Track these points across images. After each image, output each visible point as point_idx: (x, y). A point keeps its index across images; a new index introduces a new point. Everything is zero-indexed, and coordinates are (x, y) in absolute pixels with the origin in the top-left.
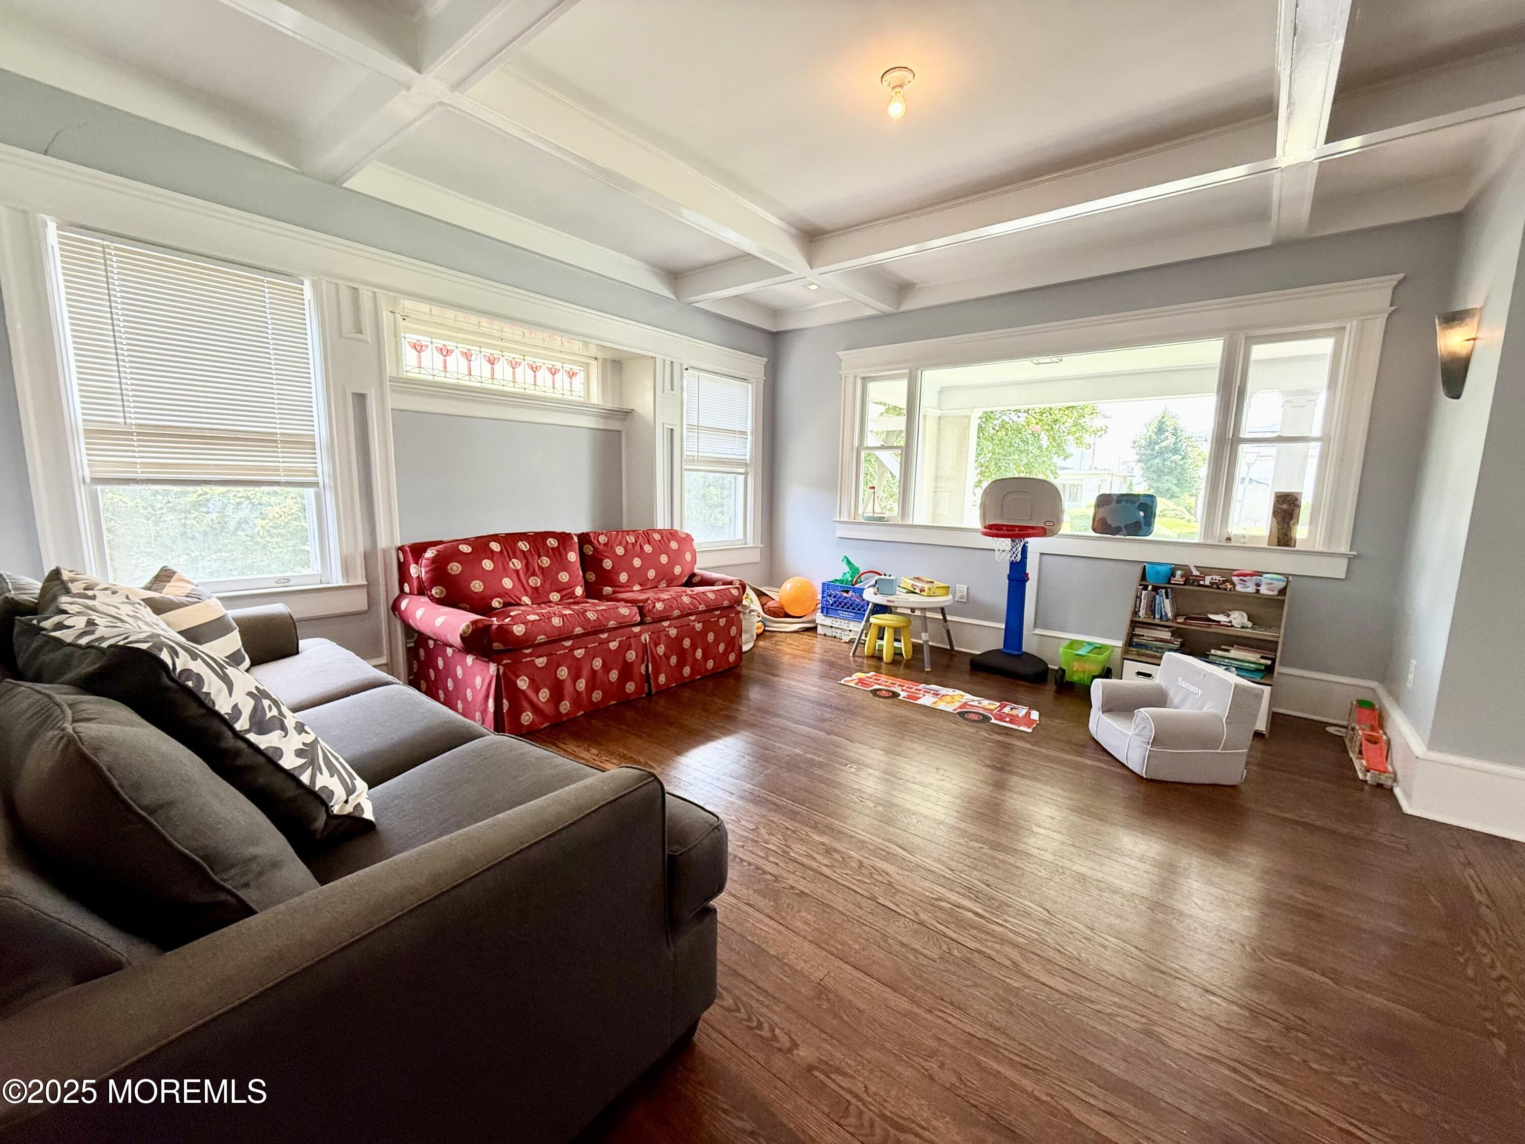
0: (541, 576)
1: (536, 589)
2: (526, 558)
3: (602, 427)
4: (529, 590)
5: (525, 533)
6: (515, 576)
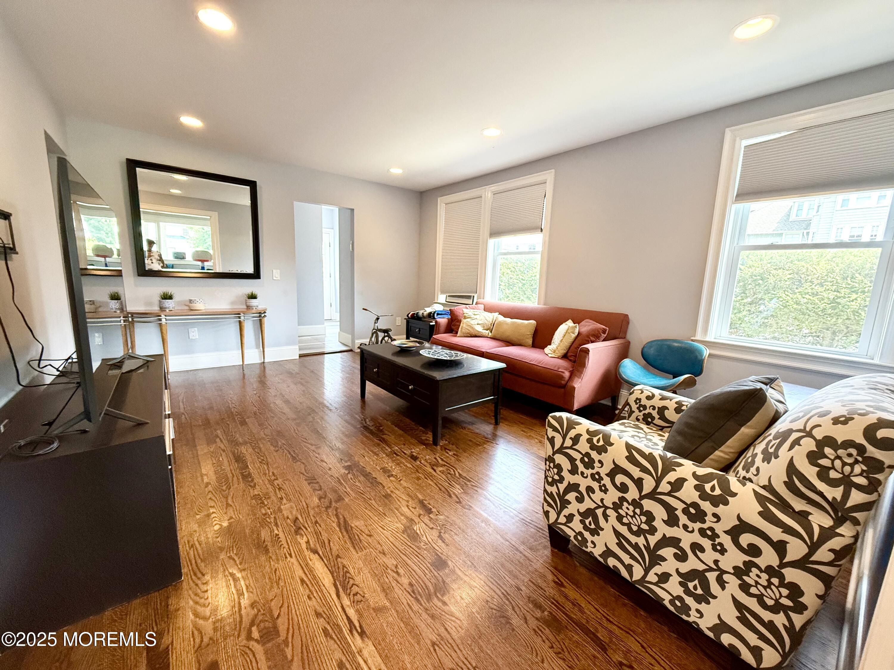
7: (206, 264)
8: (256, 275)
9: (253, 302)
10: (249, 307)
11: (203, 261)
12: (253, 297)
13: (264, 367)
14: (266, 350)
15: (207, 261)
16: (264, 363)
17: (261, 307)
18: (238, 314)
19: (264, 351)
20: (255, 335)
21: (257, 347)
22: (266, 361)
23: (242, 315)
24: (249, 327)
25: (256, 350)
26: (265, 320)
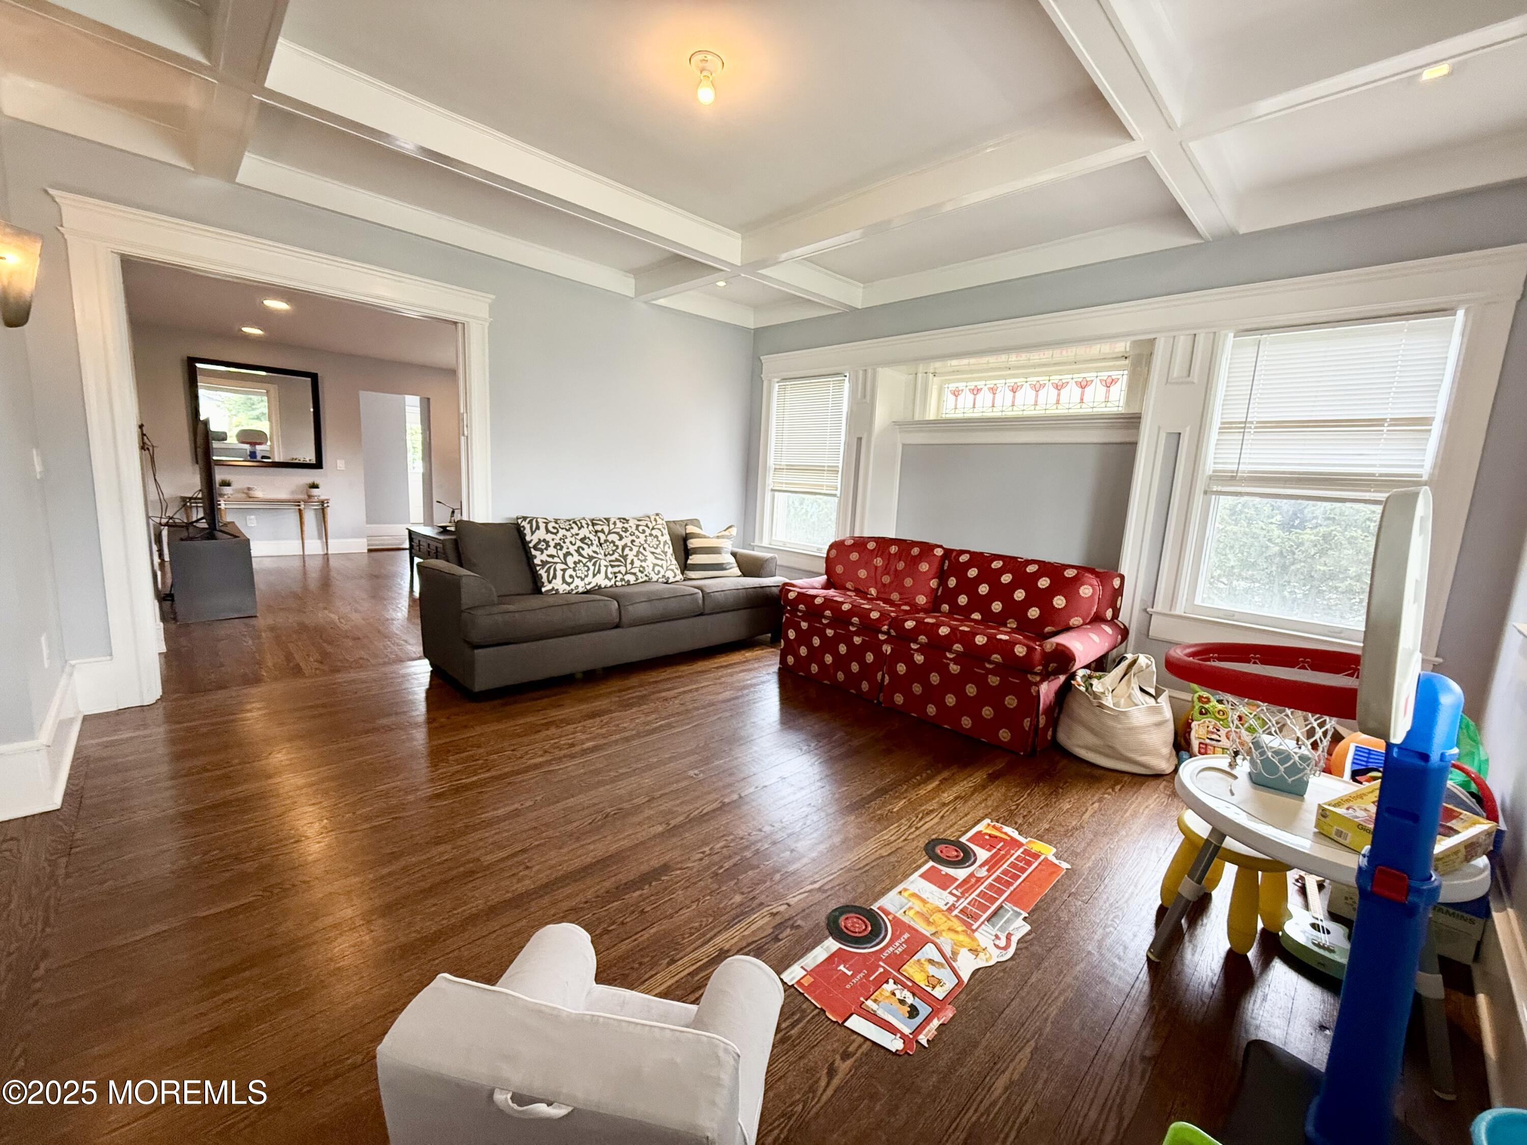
0: (892, 576)
1: (884, 585)
2: (889, 560)
3: (1118, 440)
4: (879, 585)
5: (905, 541)
6: (873, 570)
7: (258, 447)
8: (318, 464)
9: (315, 492)
10: (310, 496)
11: (253, 444)
12: (314, 486)
13: (328, 559)
14: (329, 541)
15: (260, 444)
16: (327, 554)
17: (322, 497)
18: (297, 502)
19: (327, 542)
20: (318, 526)
21: (320, 538)
22: (330, 552)
23: (302, 503)
24: (310, 517)
25: (319, 541)
26: (329, 511)
